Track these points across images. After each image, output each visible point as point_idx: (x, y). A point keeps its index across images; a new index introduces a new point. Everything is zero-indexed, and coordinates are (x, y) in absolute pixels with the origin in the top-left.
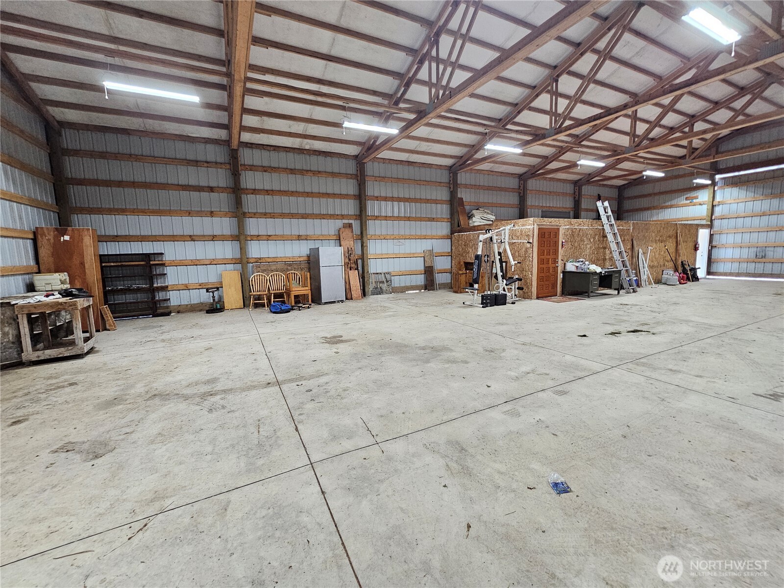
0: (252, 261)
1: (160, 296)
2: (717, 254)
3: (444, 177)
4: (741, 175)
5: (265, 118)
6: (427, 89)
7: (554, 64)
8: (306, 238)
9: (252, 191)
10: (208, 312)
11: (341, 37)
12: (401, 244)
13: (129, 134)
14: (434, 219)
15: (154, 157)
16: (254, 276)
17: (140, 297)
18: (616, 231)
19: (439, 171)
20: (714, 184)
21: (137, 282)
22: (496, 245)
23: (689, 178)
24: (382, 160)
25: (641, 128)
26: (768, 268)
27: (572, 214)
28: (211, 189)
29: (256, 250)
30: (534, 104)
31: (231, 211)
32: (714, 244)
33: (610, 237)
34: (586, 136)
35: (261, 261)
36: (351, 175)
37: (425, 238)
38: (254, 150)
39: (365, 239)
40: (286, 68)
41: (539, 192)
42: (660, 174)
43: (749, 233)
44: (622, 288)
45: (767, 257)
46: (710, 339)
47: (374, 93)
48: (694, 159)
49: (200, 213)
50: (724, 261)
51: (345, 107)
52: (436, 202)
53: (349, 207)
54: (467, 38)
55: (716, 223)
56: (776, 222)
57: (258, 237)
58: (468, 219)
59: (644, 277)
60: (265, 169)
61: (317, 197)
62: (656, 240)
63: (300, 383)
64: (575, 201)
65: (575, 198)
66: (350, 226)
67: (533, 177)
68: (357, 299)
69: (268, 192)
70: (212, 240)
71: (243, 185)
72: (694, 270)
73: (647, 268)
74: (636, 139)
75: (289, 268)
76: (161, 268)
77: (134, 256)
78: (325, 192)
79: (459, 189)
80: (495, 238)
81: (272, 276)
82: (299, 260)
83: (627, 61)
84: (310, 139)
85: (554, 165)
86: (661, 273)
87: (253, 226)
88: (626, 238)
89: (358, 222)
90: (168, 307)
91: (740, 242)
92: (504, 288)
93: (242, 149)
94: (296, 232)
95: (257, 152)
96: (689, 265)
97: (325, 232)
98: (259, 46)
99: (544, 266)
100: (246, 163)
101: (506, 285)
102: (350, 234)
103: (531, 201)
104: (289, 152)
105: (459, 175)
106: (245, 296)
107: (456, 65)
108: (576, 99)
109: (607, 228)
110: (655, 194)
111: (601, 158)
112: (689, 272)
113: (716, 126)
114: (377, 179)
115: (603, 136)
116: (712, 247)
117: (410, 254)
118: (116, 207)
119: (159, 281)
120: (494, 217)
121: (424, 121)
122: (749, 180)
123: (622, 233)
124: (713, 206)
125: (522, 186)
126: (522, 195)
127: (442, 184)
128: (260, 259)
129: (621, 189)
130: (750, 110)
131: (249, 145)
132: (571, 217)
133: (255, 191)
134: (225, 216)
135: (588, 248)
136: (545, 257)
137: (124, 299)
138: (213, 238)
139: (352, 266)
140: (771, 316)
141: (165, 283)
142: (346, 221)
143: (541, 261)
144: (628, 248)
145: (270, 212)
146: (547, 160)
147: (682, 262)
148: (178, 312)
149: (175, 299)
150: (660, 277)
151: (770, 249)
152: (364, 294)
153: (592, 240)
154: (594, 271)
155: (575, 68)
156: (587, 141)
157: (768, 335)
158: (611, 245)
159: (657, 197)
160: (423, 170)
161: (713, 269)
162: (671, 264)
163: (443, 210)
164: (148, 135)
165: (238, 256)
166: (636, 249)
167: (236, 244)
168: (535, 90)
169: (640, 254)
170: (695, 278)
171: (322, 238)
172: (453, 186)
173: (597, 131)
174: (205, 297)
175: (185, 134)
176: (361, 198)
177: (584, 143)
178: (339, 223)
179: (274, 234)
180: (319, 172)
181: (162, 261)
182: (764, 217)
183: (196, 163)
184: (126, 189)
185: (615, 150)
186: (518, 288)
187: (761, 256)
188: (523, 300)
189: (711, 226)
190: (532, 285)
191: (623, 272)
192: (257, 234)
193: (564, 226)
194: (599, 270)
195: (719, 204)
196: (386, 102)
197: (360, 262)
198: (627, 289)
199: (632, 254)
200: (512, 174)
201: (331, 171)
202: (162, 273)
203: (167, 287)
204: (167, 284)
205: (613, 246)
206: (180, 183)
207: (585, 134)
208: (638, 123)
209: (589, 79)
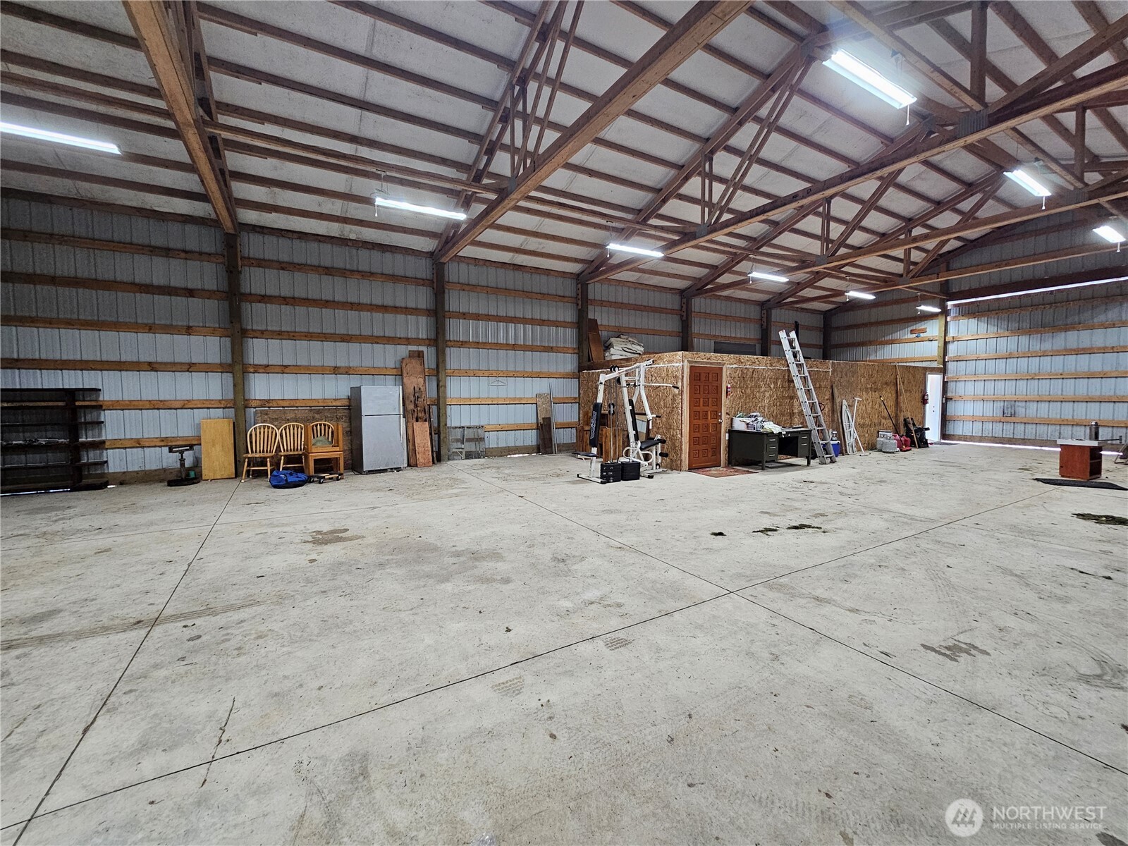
0: (253, 404)
1: (89, 457)
2: (955, 409)
3: (569, 288)
4: (980, 301)
5: (277, 190)
6: (509, 156)
7: (706, 136)
8: (348, 371)
9: (260, 298)
10: (172, 483)
11: (377, 75)
12: (500, 384)
13: (50, 202)
14: (552, 348)
15: (94, 239)
16: (255, 429)
17: (53, 458)
18: (807, 374)
19: (560, 280)
20: (945, 312)
21: (49, 434)
22: (625, 390)
23: (912, 304)
24: (473, 261)
25: (836, 230)
26: (1020, 431)
27: (758, 347)
28: (190, 293)
29: (261, 388)
30: (683, 191)
31: (222, 325)
32: (949, 395)
33: (798, 383)
34: (766, 240)
35: (271, 405)
36: (423, 280)
37: (539, 375)
38: (266, 237)
39: (442, 375)
40: (297, 116)
41: (708, 315)
42: (869, 297)
43: (993, 382)
44: (815, 457)
45: (1017, 415)
46: (901, 543)
47: (443, 161)
48: (913, 277)
49: (169, 329)
50: (963, 419)
51: (380, 175)
52: (556, 324)
53: (420, 327)
54: (558, 84)
55: (951, 366)
56: (1026, 367)
57: (266, 369)
58: (605, 351)
59: (850, 440)
60: (282, 266)
61: (368, 311)
62: (866, 388)
63: (189, 623)
64: (762, 330)
65: (762, 325)
66: (420, 355)
67: (699, 294)
68: (425, 465)
69: (285, 300)
70: (188, 371)
71: (245, 288)
72: (922, 431)
73: (853, 428)
74: (830, 245)
75: (317, 416)
76: (95, 413)
77: (48, 393)
78: (380, 304)
79: (590, 307)
80: (624, 379)
81: (285, 429)
82: (334, 404)
83: (809, 138)
84: (355, 225)
85: (726, 278)
86: (875, 435)
87: (258, 351)
88: (823, 384)
89: (433, 349)
90: (102, 475)
91: (982, 393)
92: (638, 453)
93: (246, 234)
94: (330, 362)
95: (270, 240)
96: (914, 425)
97: (379, 363)
98: (246, 80)
99: (700, 422)
100: (251, 256)
101: (641, 449)
102: (419, 368)
103: (697, 327)
104: (324, 242)
105: (590, 287)
106: (238, 459)
107: (545, 123)
108: (736, 184)
109: (794, 370)
110: (872, 324)
111: (786, 270)
112: (914, 434)
113: (935, 232)
114: (464, 287)
115: (788, 240)
116: (946, 399)
117: (515, 399)
118: (19, 314)
119: (90, 433)
120: (642, 349)
121: (509, 203)
122: (991, 308)
123: (816, 378)
124: (946, 343)
125: (684, 306)
126: (684, 318)
127: (566, 299)
128: (268, 401)
129: (827, 315)
130: (982, 213)
131: (258, 229)
132: (757, 353)
133: (264, 299)
134: (213, 334)
135: (767, 396)
136: (702, 408)
137: (24, 461)
138: (190, 367)
139: (420, 415)
140: (1003, 504)
141: (100, 435)
142: (414, 348)
143: (694, 415)
144: (826, 398)
145: (289, 329)
146: (716, 270)
147: (905, 420)
148: (122, 483)
149: (116, 461)
150: (874, 441)
151: (1020, 404)
152: (438, 458)
153: (772, 386)
154: (769, 431)
155: (734, 141)
156: (769, 246)
157: (986, 536)
158: (799, 393)
159: (873, 328)
160: (536, 277)
161: (950, 431)
162: (889, 423)
163: (568, 336)
164: (85, 205)
165: (231, 396)
166: (838, 400)
167: (228, 377)
168: (683, 171)
169: (844, 407)
170: (923, 443)
171: (373, 373)
172: (582, 301)
173: (780, 233)
174: (170, 460)
175: (148, 208)
176: (438, 314)
177: (764, 249)
178: (403, 350)
179: (295, 364)
180: (372, 274)
181: (96, 401)
182: (1012, 360)
183: (167, 252)
184: (39, 287)
185: (803, 261)
186: (661, 454)
187: (1009, 415)
188: (670, 471)
189: (943, 371)
190: (681, 450)
191: (814, 433)
192: (265, 363)
193: (729, 364)
194: (777, 429)
195: (954, 340)
196: (464, 177)
197: (434, 408)
198: (821, 458)
199: (833, 407)
200: (671, 289)
201: (391, 273)
202: (95, 420)
203: (103, 442)
204: (104, 438)
205: (801, 395)
206: (137, 281)
207: (764, 238)
208: (831, 223)
209: (751, 157)
